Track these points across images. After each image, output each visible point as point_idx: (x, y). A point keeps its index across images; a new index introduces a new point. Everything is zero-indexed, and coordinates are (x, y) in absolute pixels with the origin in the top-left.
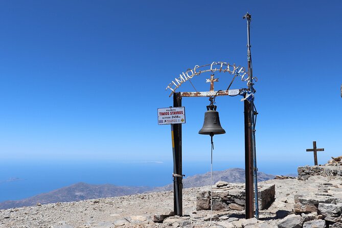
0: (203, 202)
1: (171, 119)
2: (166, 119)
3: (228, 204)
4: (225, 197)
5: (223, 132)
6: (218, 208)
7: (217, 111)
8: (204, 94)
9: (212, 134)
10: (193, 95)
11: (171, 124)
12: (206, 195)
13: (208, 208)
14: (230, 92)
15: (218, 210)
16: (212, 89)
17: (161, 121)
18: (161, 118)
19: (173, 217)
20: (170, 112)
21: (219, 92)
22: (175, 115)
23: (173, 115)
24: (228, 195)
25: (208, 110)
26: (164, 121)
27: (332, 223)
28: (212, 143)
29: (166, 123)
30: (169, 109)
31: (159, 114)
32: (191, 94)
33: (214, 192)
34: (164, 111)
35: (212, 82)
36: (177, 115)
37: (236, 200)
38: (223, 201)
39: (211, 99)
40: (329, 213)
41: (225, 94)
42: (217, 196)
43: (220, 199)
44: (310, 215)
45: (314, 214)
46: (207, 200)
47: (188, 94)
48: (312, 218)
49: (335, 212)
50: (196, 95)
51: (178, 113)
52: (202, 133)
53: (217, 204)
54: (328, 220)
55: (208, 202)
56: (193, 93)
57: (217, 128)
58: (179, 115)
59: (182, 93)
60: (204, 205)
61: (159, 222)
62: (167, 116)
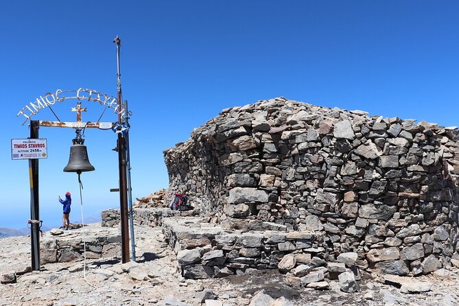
0: (48, 254)
1: (30, 153)
2: (23, 153)
3: (81, 253)
4: (78, 245)
5: (92, 169)
6: (68, 259)
7: (84, 145)
8: (69, 124)
9: (79, 172)
10: (56, 125)
11: (30, 159)
12: (52, 245)
13: (55, 260)
14: (101, 125)
15: (68, 261)
16: (79, 119)
17: (16, 156)
18: (16, 151)
19: (30, 273)
20: (28, 144)
21: (87, 124)
22: (34, 149)
23: (32, 149)
24: (81, 242)
25: (74, 144)
26: (20, 155)
27: (228, 251)
28: (80, 181)
29: (22, 158)
30: (28, 140)
31: (13, 146)
32: (53, 123)
33: (63, 240)
34: (20, 142)
35: (79, 112)
36: (37, 148)
37: (91, 247)
38: (75, 250)
39: (78, 131)
40: (226, 243)
41: (96, 127)
42: (67, 245)
43: (72, 248)
44: (205, 247)
45: (209, 246)
46: (53, 251)
47: (49, 123)
48: (208, 250)
49: (231, 241)
50: (60, 125)
51: (39, 145)
52: (67, 170)
53: (67, 254)
54: (226, 249)
55: (55, 253)
56: (56, 123)
57: (85, 165)
58: (40, 149)
59: (41, 122)
60: (50, 257)
61: (12, 283)
62: (25, 149)
